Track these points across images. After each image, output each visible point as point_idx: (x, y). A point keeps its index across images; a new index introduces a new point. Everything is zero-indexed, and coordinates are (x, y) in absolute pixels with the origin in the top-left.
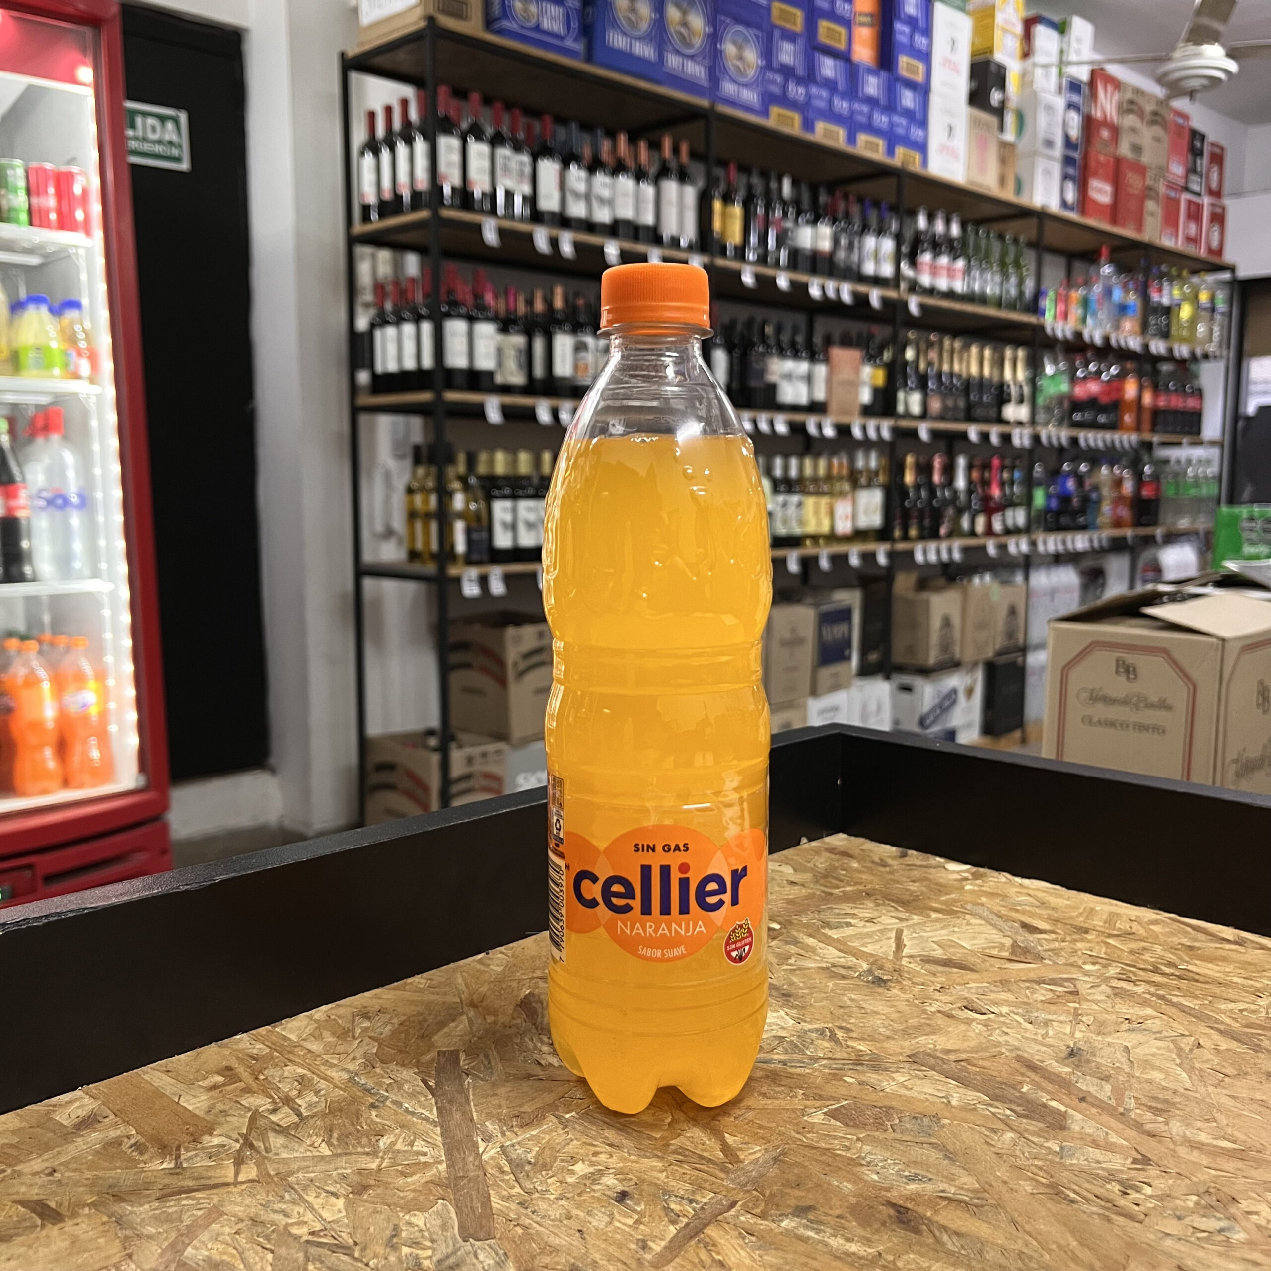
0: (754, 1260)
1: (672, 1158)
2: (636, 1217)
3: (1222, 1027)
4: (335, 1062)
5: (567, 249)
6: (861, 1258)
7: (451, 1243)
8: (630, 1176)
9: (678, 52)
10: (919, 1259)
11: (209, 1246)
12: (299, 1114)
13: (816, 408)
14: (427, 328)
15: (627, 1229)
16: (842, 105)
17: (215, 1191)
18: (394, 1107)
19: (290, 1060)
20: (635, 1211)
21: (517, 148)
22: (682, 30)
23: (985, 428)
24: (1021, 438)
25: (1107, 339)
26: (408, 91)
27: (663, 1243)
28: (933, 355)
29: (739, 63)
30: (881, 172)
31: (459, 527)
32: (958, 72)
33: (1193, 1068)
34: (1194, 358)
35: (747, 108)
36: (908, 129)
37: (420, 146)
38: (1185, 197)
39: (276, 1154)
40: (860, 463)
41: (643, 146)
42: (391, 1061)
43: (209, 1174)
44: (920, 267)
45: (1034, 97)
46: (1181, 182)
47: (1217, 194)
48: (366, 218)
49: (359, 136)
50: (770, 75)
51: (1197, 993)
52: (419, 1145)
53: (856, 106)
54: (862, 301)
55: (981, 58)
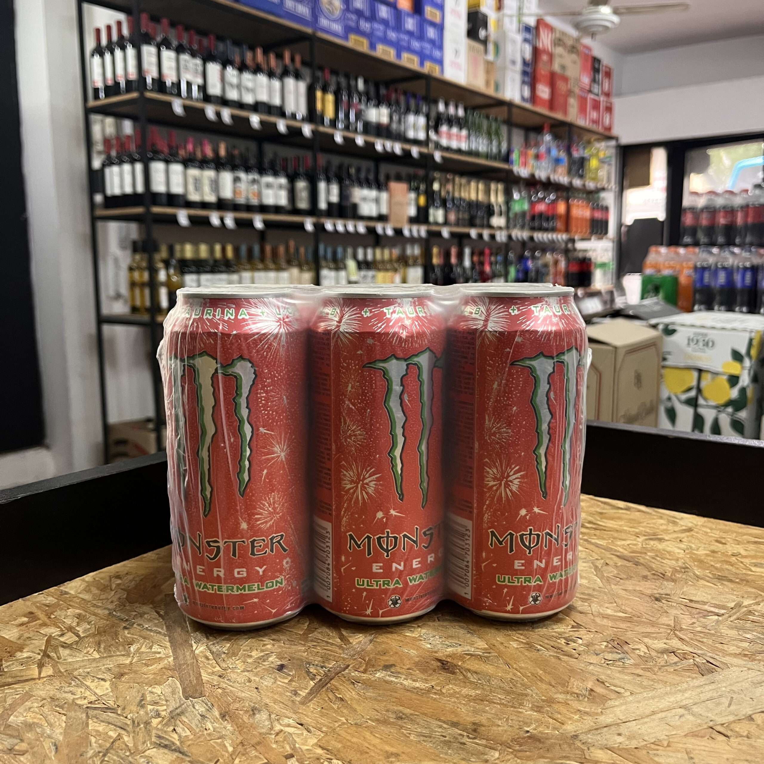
0: (361, 696)
1: (310, 644)
2: (290, 678)
3: (618, 554)
4: (100, 604)
5: (227, 118)
6: (421, 690)
7: (178, 701)
8: (286, 656)
10: (455, 688)
11: (25, 715)
12: (78, 636)
13: (382, 218)
14: (139, 167)
15: (285, 685)
16: (392, 35)
17: (27, 683)
18: (139, 628)
19: (70, 605)
20: (289, 675)
21: (193, 55)
23: (480, 231)
24: (501, 236)
25: (548, 178)
26: (121, 16)
27: (307, 691)
28: (450, 187)
29: (329, 7)
30: (416, 76)
31: (164, 292)
32: (460, 18)
33: (604, 576)
34: (597, 190)
35: (336, 35)
36: (431, 51)
37: (131, 51)
38: (591, 96)
39: (65, 660)
40: (409, 251)
41: (272, 56)
42: (136, 602)
43: (22, 674)
44: (440, 134)
45: (503, 34)
46: (587, 88)
47: (608, 95)
48: (96, 96)
49: (90, 44)
50: (348, 15)
51: (605, 536)
52: (155, 648)
53: (401, 36)
54: (407, 154)
55: (473, 10)
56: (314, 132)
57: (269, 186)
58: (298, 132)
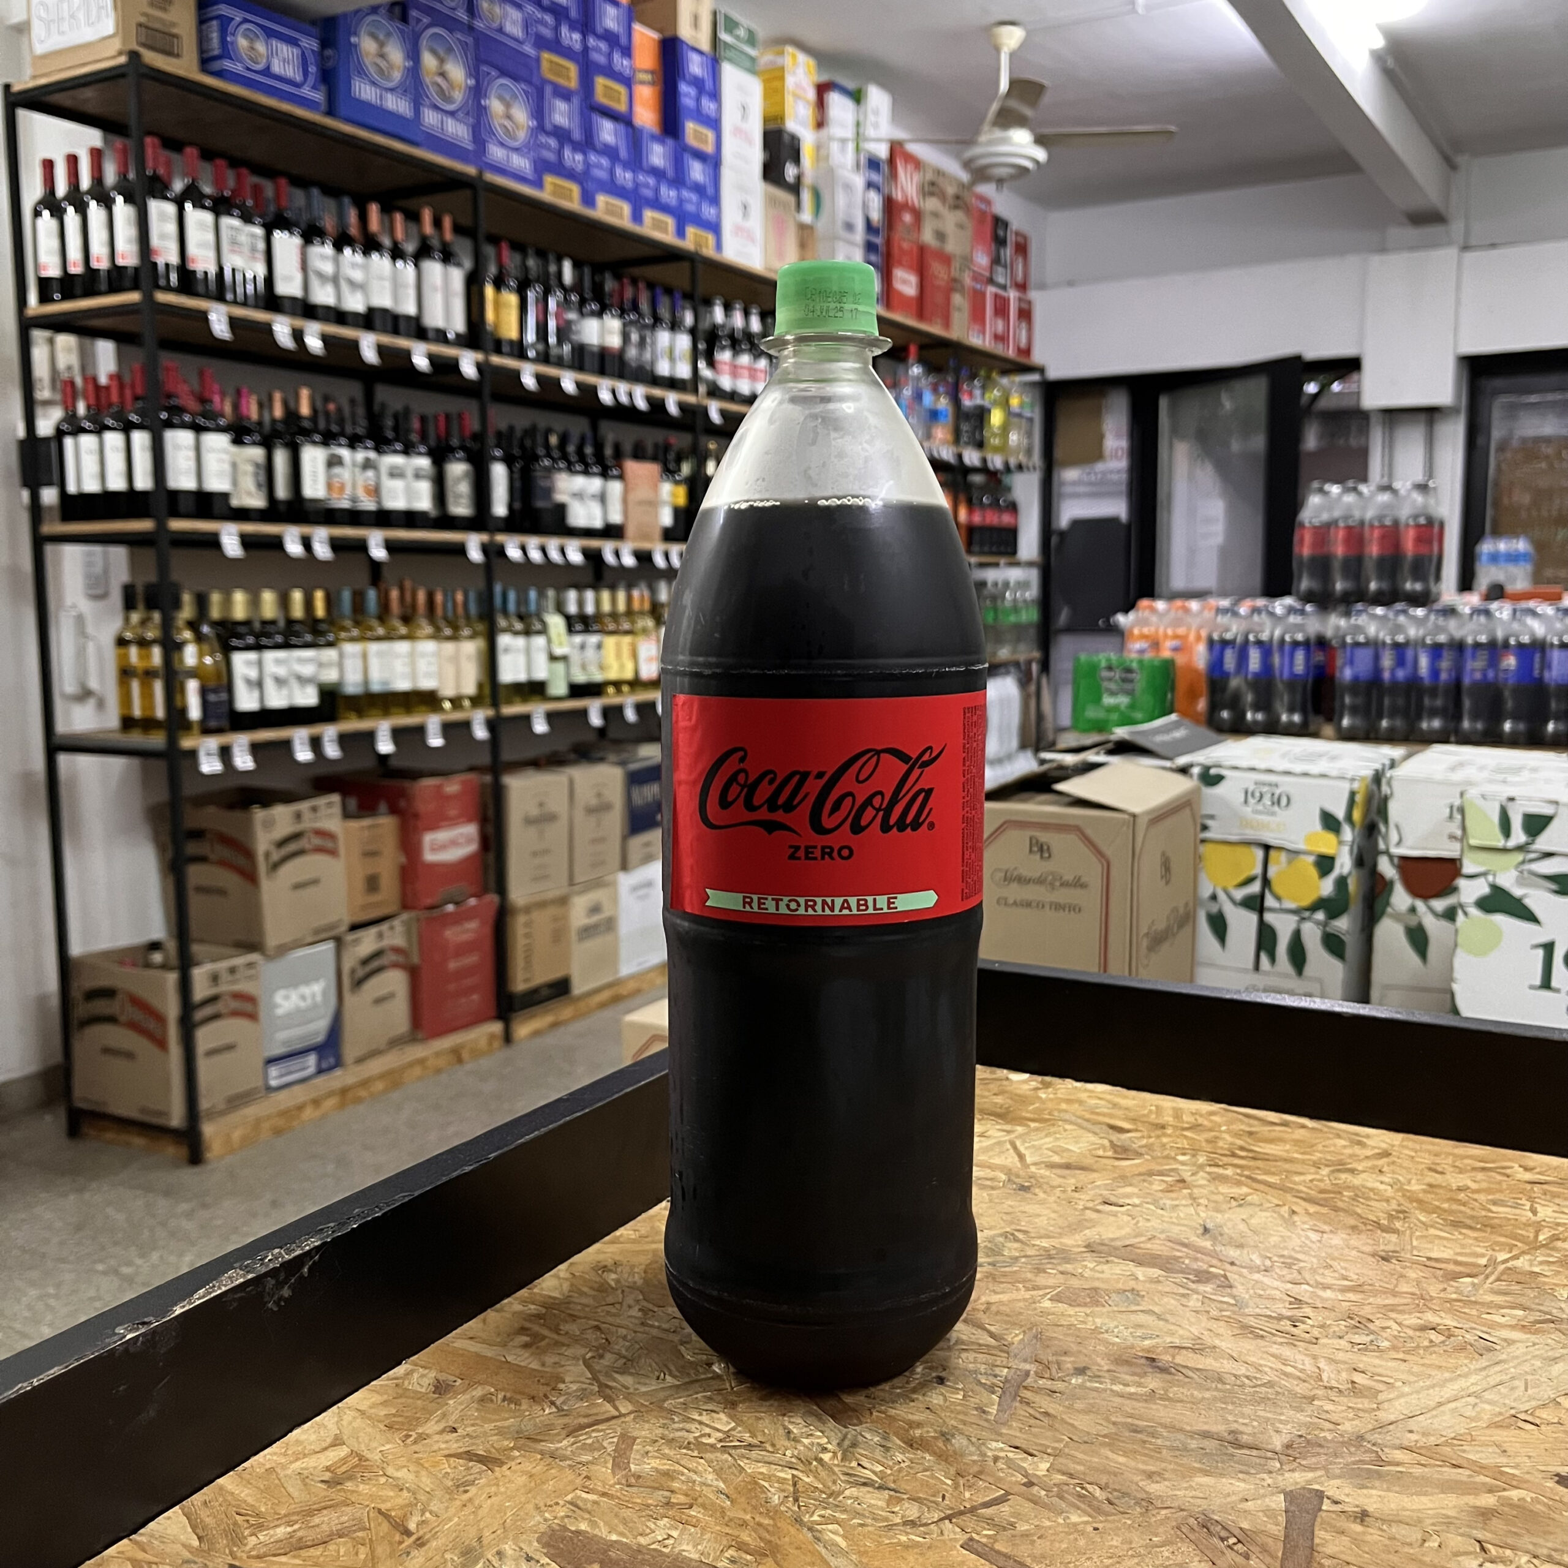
0: (1069, 1409)
2: (963, 1393)
3: (1303, 1196)
5: (314, 343)
6: (1141, 1395)
9: (436, 107)
10: (1182, 1391)
11: (646, 1461)
13: (612, 532)
14: (140, 439)
15: (963, 1402)
16: (624, 177)
17: (611, 1423)
20: (959, 1389)
21: (247, 217)
22: (439, 80)
27: (995, 1408)
29: (507, 123)
30: (671, 255)
31: (192, 687)
32: (750, 142)
34: (1008, 469)
35: (522, 179)
36: (699, 205)
37: (122, 210)
38: (991, 290)
39: (635, 1389)
40: (662, 595)
41: (398, 217)
43: (593, 1411)
44: (718, 366)
45: (831, 172)
46: (987, 274)
47: (1022, 287)
48: (45, 296)
50: (543, 139)
51: (1273, 1169)
53: (641, 178)
54: (657, 405)
55: (772, 126)
56: (479, 367)
57: (395, 473)
58: (453, 366)
